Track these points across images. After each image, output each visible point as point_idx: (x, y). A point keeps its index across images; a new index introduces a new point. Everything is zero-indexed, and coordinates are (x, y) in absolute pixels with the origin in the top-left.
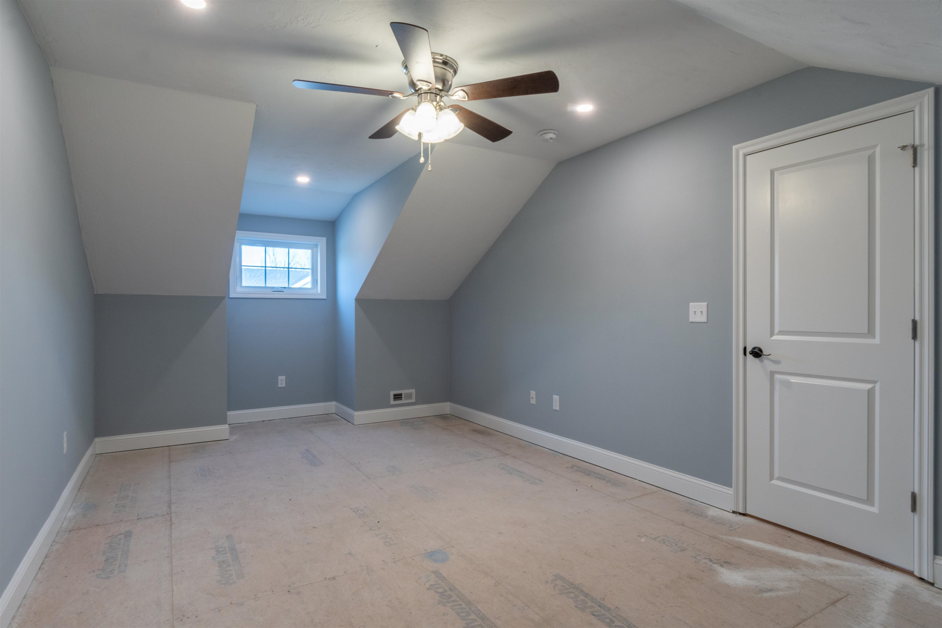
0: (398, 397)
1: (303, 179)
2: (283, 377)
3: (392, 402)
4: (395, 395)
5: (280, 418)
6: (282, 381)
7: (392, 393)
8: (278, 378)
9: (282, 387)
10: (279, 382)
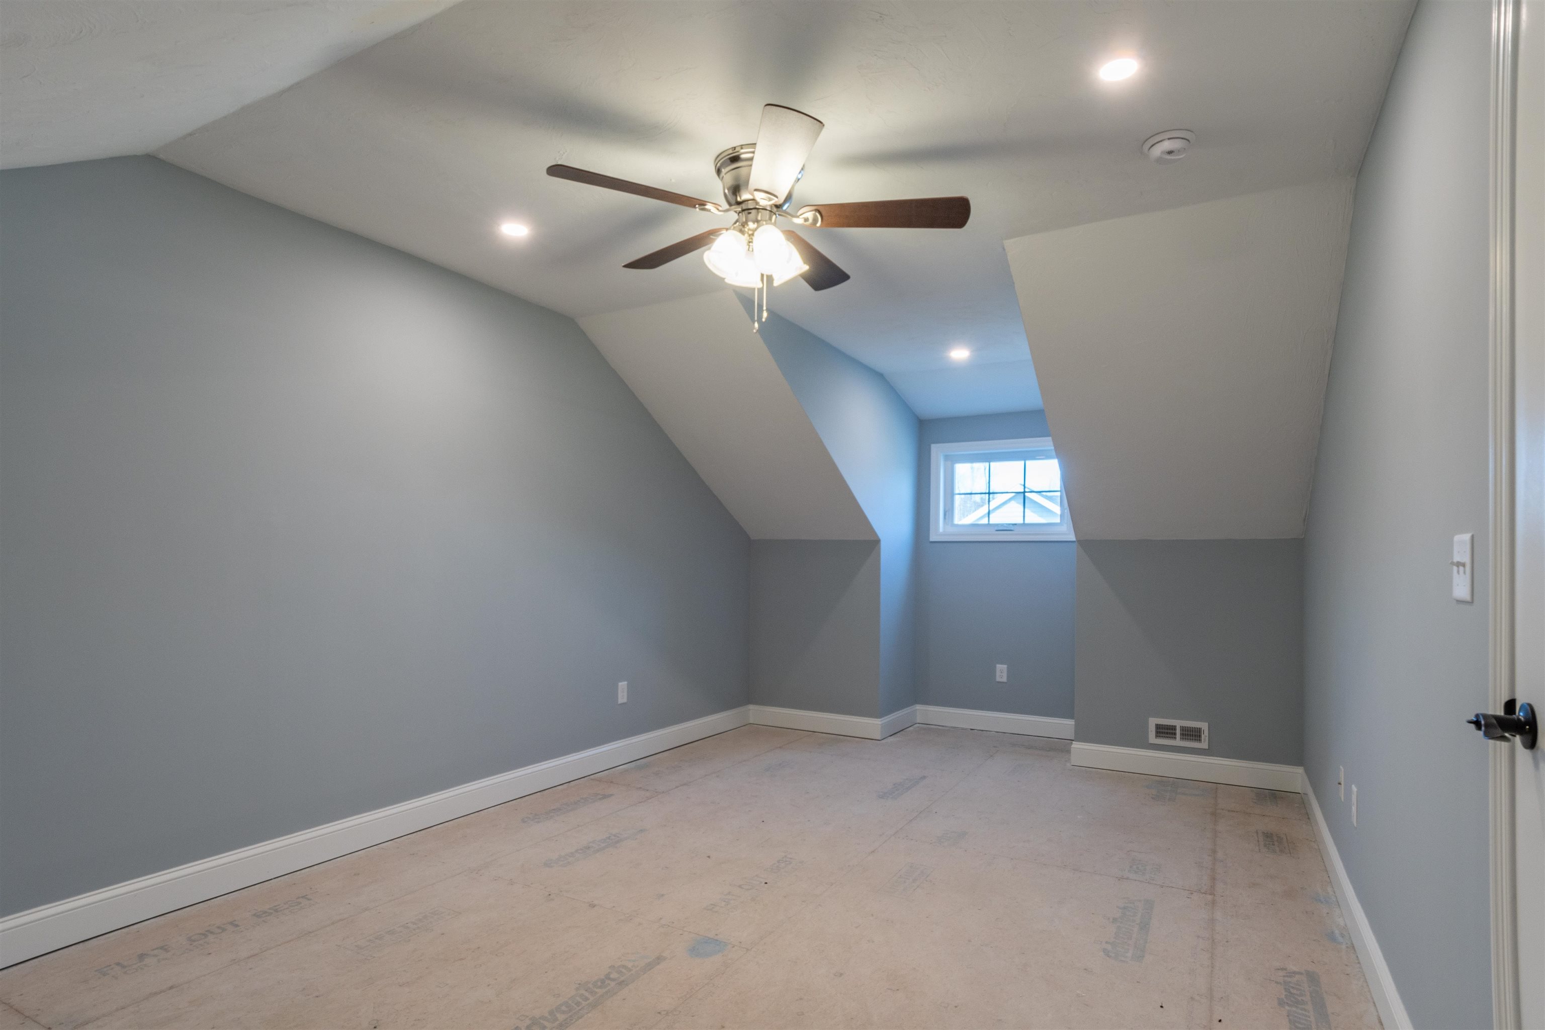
0: (1164, 731)
1: (960, 354)
2: (1004, 667)
3: (1152, 739)
4: (1158, 727)
5: (998, 731)
6: (1001, 672)
7: (1153, 722)
8: (995, 667)
9: (1001, 682)
10: (998, 674)
